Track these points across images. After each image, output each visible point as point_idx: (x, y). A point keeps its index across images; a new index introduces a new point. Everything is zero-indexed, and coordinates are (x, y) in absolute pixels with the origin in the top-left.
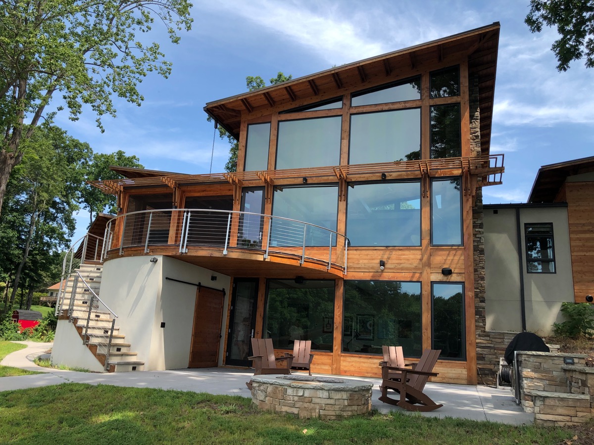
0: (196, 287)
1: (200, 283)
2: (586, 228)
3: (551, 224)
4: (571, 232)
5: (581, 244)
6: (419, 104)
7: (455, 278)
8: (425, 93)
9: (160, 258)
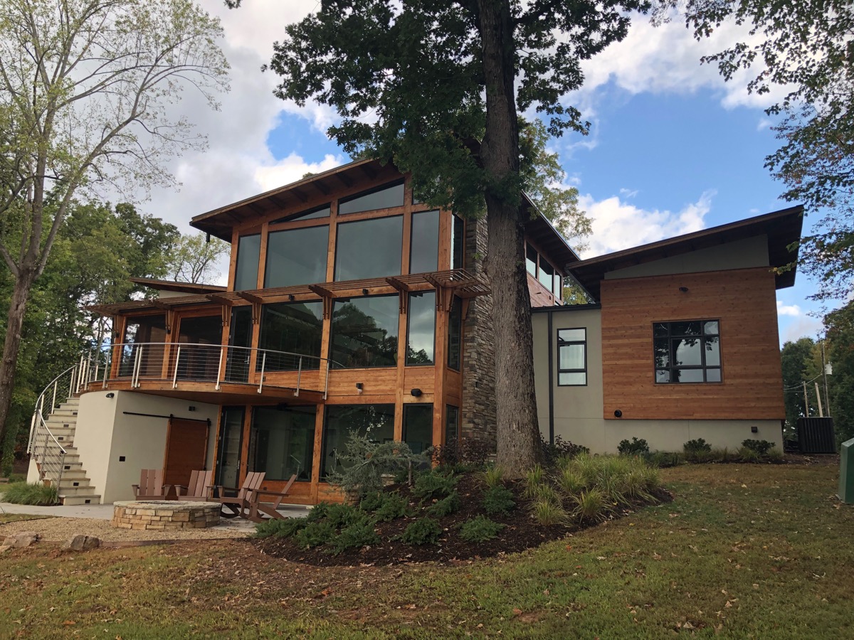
0: (168, 419)
1: (171, 415)
2: (619, 333)
3: (585, 329)
4: (604, 338)
5: (612, 351)
6: (400, 211)
7: (424, 398)
8: (408, 199)
9: (116, 393)
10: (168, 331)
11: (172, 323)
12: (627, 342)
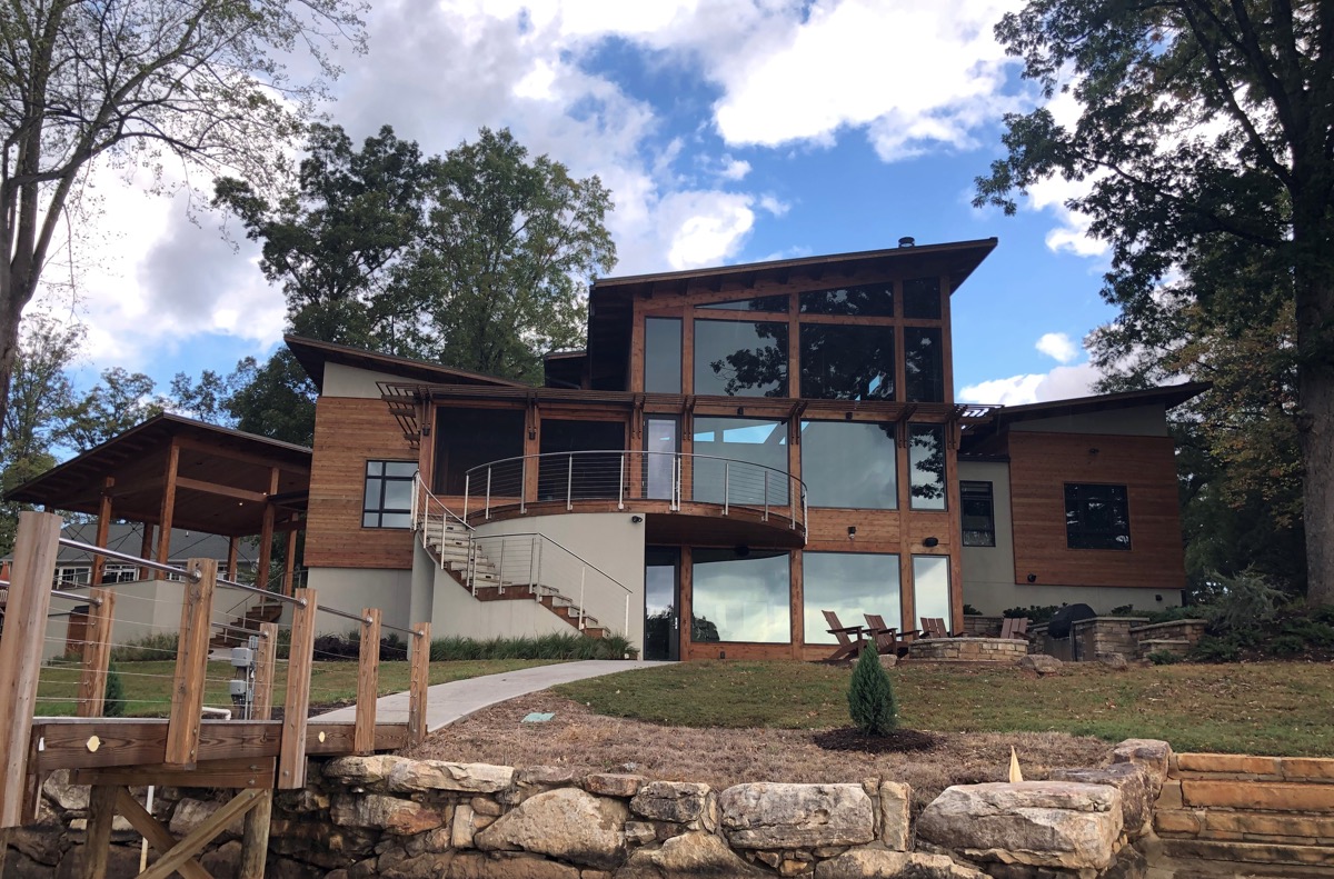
2: (1029, 491)
3: (991, 483)
4: (1014, 495)
5: (1023, 511)
6: (889, 322)
7: (938, 549)
8: (898, 310)
9: (643, 516)
10: (532, 437)
11: (538, 423)
12: (1038, 501)
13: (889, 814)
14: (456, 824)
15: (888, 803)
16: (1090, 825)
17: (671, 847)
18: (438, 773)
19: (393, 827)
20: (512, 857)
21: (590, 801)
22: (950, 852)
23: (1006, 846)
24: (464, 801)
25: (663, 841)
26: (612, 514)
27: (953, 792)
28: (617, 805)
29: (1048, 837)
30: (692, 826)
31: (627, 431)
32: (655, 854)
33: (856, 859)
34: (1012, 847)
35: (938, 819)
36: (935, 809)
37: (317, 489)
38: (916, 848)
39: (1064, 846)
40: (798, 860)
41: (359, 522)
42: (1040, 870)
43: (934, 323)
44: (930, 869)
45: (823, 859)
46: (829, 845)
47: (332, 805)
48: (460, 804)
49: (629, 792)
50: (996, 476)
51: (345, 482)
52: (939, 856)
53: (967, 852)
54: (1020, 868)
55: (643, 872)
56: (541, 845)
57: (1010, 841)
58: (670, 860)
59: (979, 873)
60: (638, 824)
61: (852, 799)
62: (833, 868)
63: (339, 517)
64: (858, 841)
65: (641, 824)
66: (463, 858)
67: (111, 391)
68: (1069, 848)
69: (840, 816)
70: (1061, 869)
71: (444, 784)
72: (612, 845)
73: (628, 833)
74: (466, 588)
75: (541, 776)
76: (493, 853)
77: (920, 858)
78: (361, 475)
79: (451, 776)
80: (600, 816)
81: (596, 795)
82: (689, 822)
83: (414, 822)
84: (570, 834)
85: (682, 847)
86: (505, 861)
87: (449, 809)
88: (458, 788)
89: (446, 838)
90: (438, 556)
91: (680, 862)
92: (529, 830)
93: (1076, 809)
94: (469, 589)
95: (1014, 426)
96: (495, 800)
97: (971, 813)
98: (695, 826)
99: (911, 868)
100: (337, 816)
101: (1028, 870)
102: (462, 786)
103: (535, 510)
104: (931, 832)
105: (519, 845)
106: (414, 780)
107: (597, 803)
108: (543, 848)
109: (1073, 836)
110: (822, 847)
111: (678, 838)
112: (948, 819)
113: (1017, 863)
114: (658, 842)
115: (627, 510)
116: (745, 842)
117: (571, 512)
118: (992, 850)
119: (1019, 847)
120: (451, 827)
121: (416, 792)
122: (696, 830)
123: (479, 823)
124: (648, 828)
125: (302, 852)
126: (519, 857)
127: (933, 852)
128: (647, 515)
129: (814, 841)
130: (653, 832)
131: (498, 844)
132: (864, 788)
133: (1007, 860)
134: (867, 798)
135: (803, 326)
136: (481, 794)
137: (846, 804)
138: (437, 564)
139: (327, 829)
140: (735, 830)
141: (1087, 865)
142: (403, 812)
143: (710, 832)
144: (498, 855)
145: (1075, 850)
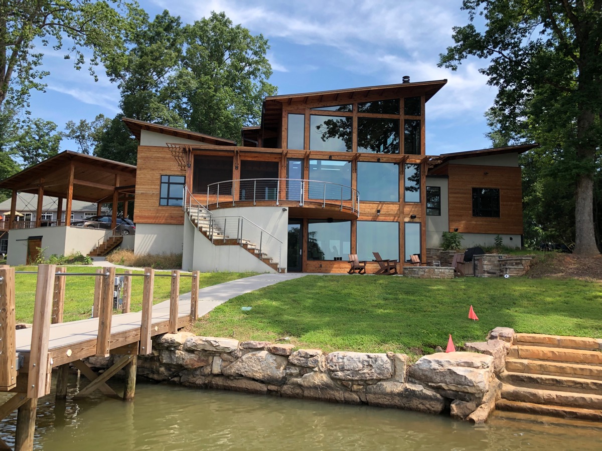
2: (457, 191)
3: (440, 188)
4: (450, 193)
5: (454, 200)
6: (397, 117)
7: (416, 220)
8: (402, 111)
9: (287, 209)
10: (237, 168)
11: (239, 162)
12: (460, 195)
13: (397, 367)
14: (214, 364)
15: (397, 362)
16: (480, 375)
17: (306, 378)
18: (206, 343)
19: (187, 365)
20: (238, 379)
21: (271, 357)
22: (423, 384)
23: (446, 383)
24: (217, 355)
25: (303, 375)
26: (274, 207)
27: (424, 359)
28: (283, 358)
29: (463, 380)
30: (315, 369)
31: (279, 166)
32: (299, 380)
33: (383, 385)
34: (448, 383)
35: (418, 370)
36: (417, 366)
37: (139, 188)
38: (409, 382)
39: (470, 384)
40: (359, 385)
41: (158, 203)
42: (459, 393)
43: (418, 118)
44: (414, 391)
45: (370, 385)
46: (372, 379)
47: (160, 355)
48: (215, 356)
49: (288, 354)
50: (443, 185)
51: (151, 185)
52: (418, 385)
53: (429, 384)
54: (451, 392)
55: (294, 387)
56: (250, 374)
57: (448, 381)
58: (305, 383)
59: (434, 393)
60: (292, 367)
61: (382, 361)
62: (374, 389)
63: (149, 201)
64: (384, 378)
65: (293, 368)
66: (217, 378)
67: (37, 129)
68: (471, 385)
69: (377, 367)
70: (468, 393)
71: (208, 348)
72: (281, 376)
73: (287, 371)
74: (209, 239)
75: (250, 345)
76: (230, 377)
77: (409, 386)
78: (159, 182)
79: (212, 345)
80: (276, 363)
81: (274, 354)
82: (314, 368)
83: (196, 363)
84: (263, 370)
85: (310, 378)
86: (235, 380)
87: (211, 358)
88: (215, 350)
89: (210, 370)
90: (196, 225)
91: (310, 384)
92: (246, 368)
93: (475, 368)
94: (211, 240)
95: (451, 162)
96: (231, 355)
97: (432, 368)
98: (316, 369)
99: (406, 390)
100: (162, 359)
101: (454, 393)
102: (217, 349)
103: (239, 204)
104: (415, 375)
105: (241, 374)
106: (195, 346)
107: (274, 357)
108: (252, 376)
109: (473, 379)
110: (369, 380)
111: (309, 374)
112: (422, 370)
113: (450, 390)
114: (300, 375)
115: (281, 205)
116: (337, 377)
117: (255, 206)
118: (440, 384)
119: (451, 383)
120: (212, 365)
121: (197, 350)
122: (316, 371)
123: (224, 364)
124: (296, 370)
125: (148, 374)
126: (241, 379)
127: (415, 383)
128: (289, 207)
129: (366, 377)
130: (298, 371)
131: (232, 374)
132: (387, 355)
133: (446, 388)
134: (389, 360)
135: (359, 118)
136: (225, 352)
137: (380, 362)
138: (195, 228)
139: (158, 364)
140: (333, 371)
141: (479, 392)
142: (191, 359)
143: (322, 372)
144: (232, 378)
145: (474, 386)
